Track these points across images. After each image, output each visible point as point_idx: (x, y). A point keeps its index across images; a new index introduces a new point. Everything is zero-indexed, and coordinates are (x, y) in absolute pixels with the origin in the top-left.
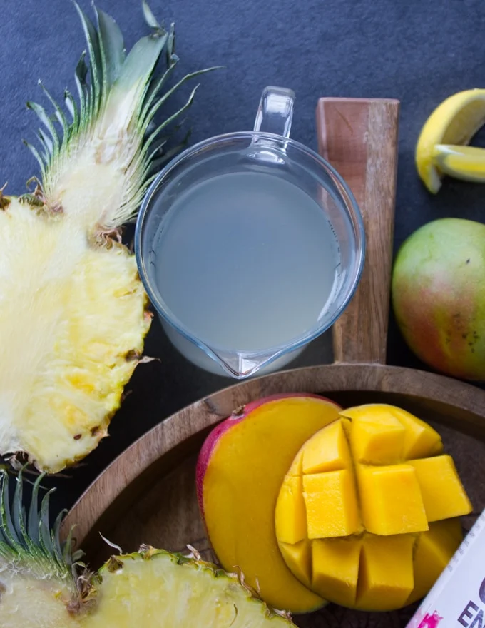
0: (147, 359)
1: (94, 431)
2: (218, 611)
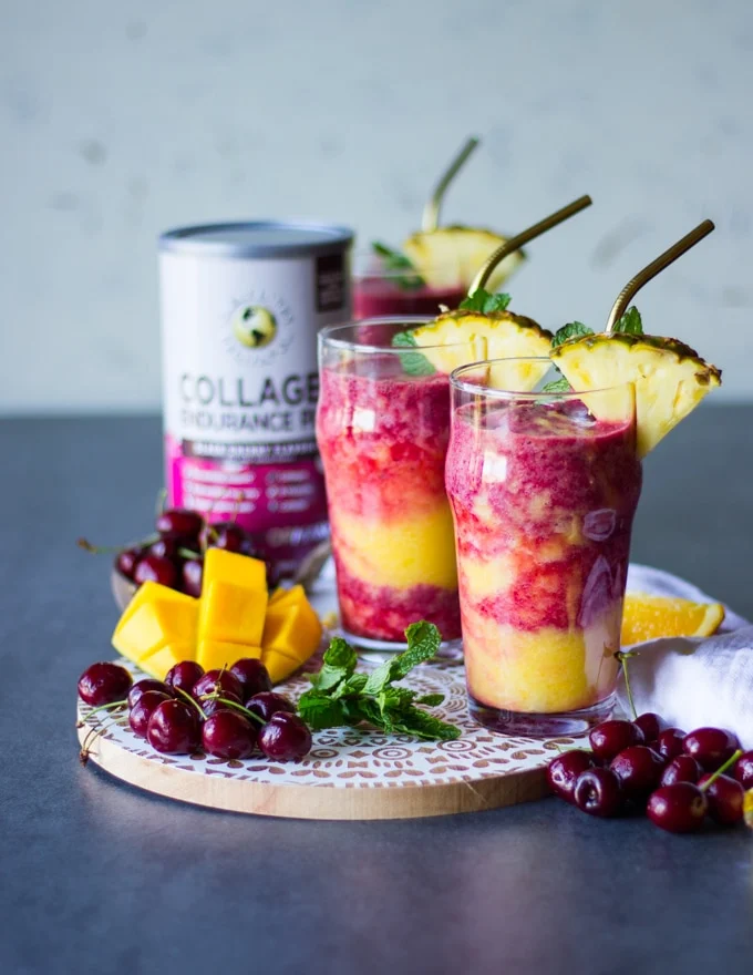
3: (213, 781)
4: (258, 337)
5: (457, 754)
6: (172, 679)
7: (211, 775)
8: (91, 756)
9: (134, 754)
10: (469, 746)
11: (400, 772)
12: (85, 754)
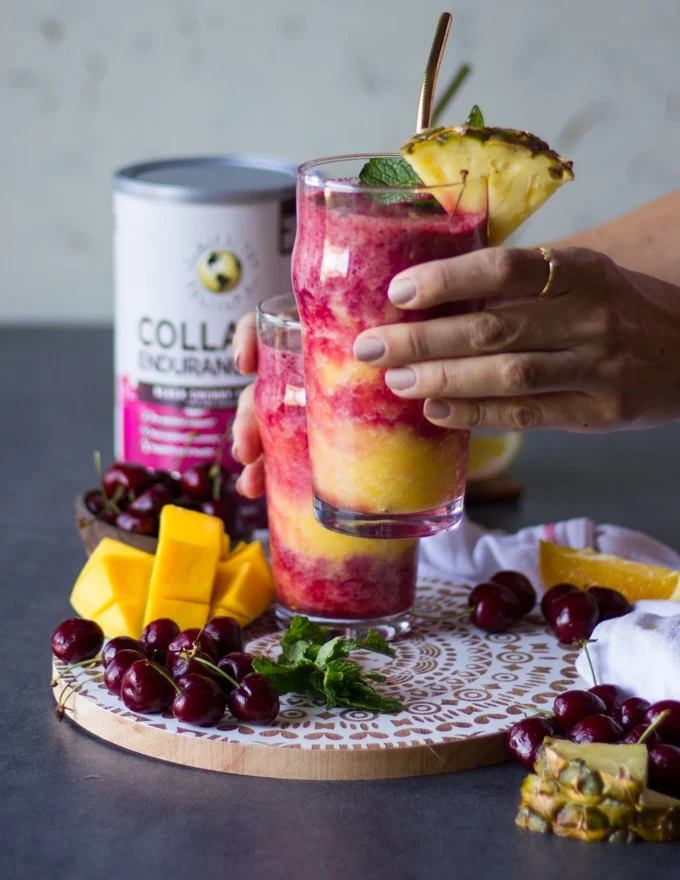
3: (185, 739)
4: (223, 282)
5: (421, 717)
6: (147, 636)
7: (182, 734)
8: (67, 712)
9: (108, 711)
10: (434, 709)
11: (365, 735)
12: (61, 710)
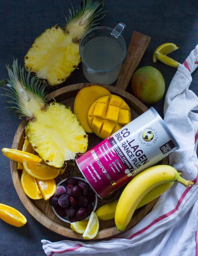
0: (78, 68)
1: (63, 80)
2: (70, 120)
